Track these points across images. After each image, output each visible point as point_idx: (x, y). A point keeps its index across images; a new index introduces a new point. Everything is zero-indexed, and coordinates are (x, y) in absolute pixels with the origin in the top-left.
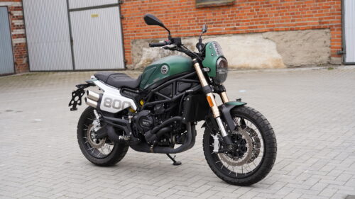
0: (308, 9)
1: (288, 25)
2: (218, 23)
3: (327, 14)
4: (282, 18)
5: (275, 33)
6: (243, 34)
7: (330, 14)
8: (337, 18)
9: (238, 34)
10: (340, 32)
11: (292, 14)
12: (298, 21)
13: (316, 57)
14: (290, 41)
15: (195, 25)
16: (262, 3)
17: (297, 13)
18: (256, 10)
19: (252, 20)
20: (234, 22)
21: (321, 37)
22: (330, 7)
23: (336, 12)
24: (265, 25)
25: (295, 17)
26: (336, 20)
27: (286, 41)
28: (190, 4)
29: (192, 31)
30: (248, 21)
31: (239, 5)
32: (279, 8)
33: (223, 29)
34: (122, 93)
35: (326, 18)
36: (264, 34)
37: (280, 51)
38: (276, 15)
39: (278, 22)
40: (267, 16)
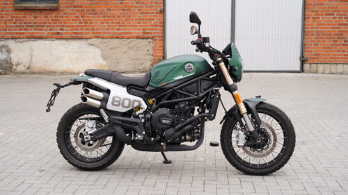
0: (133, 20)
1: (114, 33)
2: (40, 27)
3: (151, 26)
4: (108, 26)
5: (100, 40)
6: (66, 39)
7: (153, 26)
8: (160, 30)
9: (61, 38)
10: (162, 42)
11: (117, 23)
12: (123, 29)
13: (139, 64)
14: (115, 48)
15: (13, 26)
16: (88, 11)
17: (122, 23)
18: (82, 17)
19: (77, 26)
20: (57, 26)
21: (143, 46)
22: (153, 19)
23: (159, 24)
24: (90, 31)
25: (120, 26)
26: (158, 31)
27: (112, 48)
28: (7, 4)
29: (9, 33)
30: (73, 26)
31: (64, 10)
32: (105, 17)
33: (46, 33)
34: (129, 91)
35: (149, 29)
36: (89, 40)
37: (104, 58)
38: (102, 23)
39: (104, 29)
40: (92, 23)
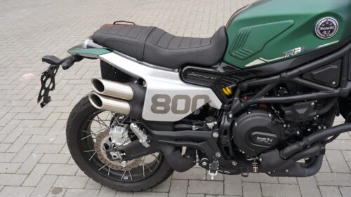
34: (184, 77)
